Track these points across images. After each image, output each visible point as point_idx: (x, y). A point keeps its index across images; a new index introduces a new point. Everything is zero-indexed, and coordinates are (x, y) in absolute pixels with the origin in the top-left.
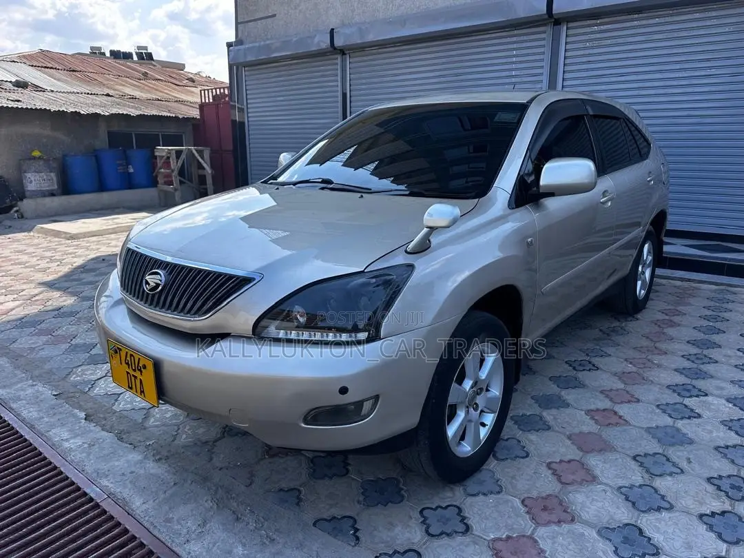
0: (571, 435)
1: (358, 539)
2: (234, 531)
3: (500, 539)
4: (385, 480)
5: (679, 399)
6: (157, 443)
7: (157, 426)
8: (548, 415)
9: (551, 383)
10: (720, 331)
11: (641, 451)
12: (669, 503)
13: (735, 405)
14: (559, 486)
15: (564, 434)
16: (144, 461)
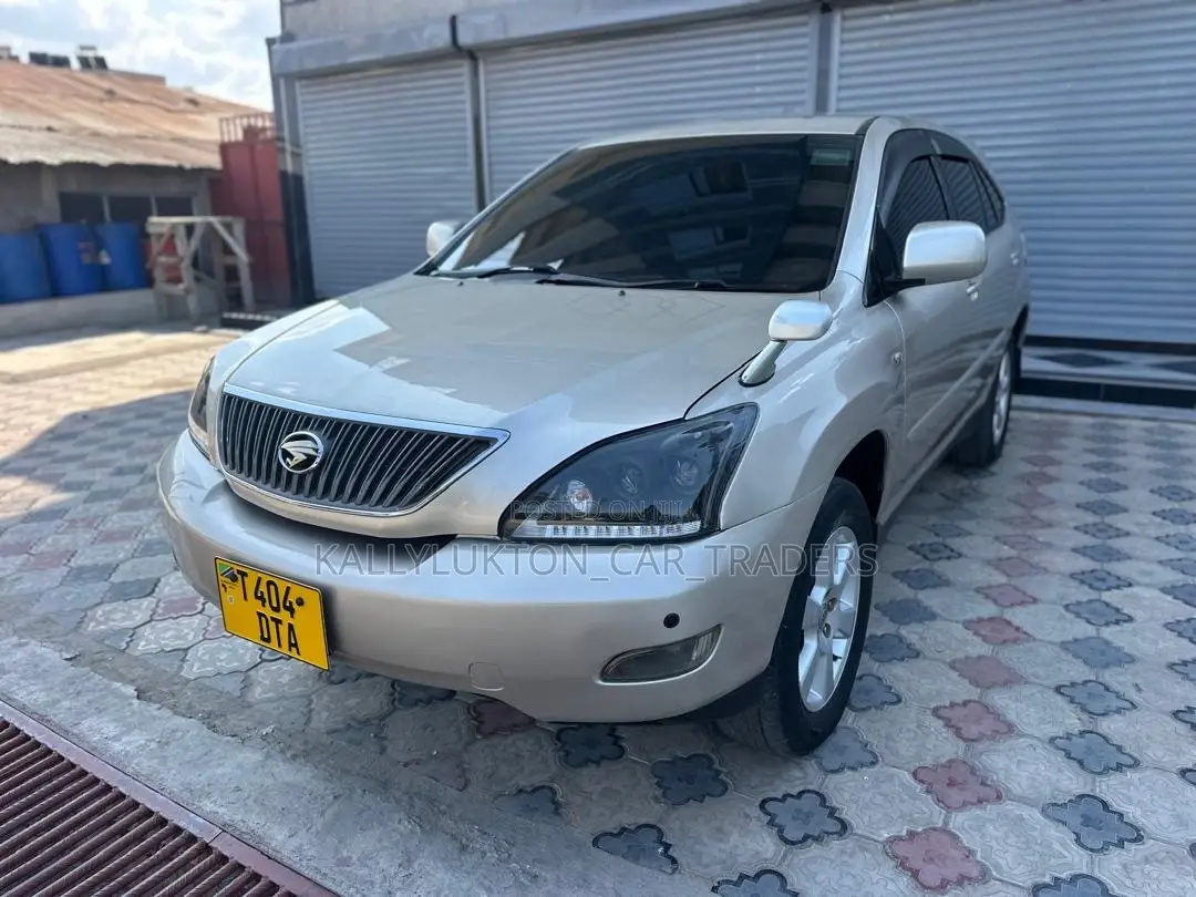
0: (954, 662)
1: (674, 861)
2: (464, 868)
3: (899, 838)
4: (689, 758)
5: (1094, 595)
6: (280, 729)
7: (269, 700)
8: (911, 633)
9: (897, 581)
10: (1119, 487)
11: (1064, 679)
12: (1130, 756)
13: (1175, 598)
14: (962, 744)
15: (944, 662)
16: (268, 762)
